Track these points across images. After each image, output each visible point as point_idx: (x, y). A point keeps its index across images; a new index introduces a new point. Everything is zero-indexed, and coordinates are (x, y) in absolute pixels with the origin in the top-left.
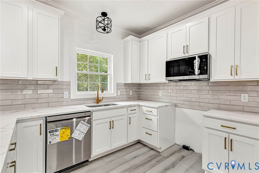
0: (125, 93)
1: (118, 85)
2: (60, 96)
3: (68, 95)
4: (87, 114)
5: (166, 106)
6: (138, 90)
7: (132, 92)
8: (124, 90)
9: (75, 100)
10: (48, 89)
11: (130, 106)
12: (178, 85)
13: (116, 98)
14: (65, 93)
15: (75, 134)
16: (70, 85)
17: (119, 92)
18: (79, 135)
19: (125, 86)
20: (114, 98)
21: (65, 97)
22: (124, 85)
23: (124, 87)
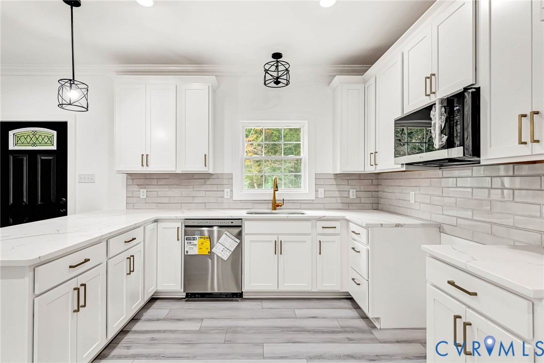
0: (337, 194)
1: (318, 177)
2: (219, 194)
3: (229, 193)
4: (236, 223)
5: (397, 226)
6: (373, 188)
7: (356, 191)
8: (334, 188)
9: (240, 202)
10: (205, 184)
11: (320, 219)
12: (444, 176)
13: (314, 202)
14: (226, 190)
15: (216, 248)
16: (232, 179)
17: (321, 191)
18: (222, 251)
19: (335, 179)
20: (311, 202)
21: (226, 197)
22: (333, 177)
23: (334, 182)
